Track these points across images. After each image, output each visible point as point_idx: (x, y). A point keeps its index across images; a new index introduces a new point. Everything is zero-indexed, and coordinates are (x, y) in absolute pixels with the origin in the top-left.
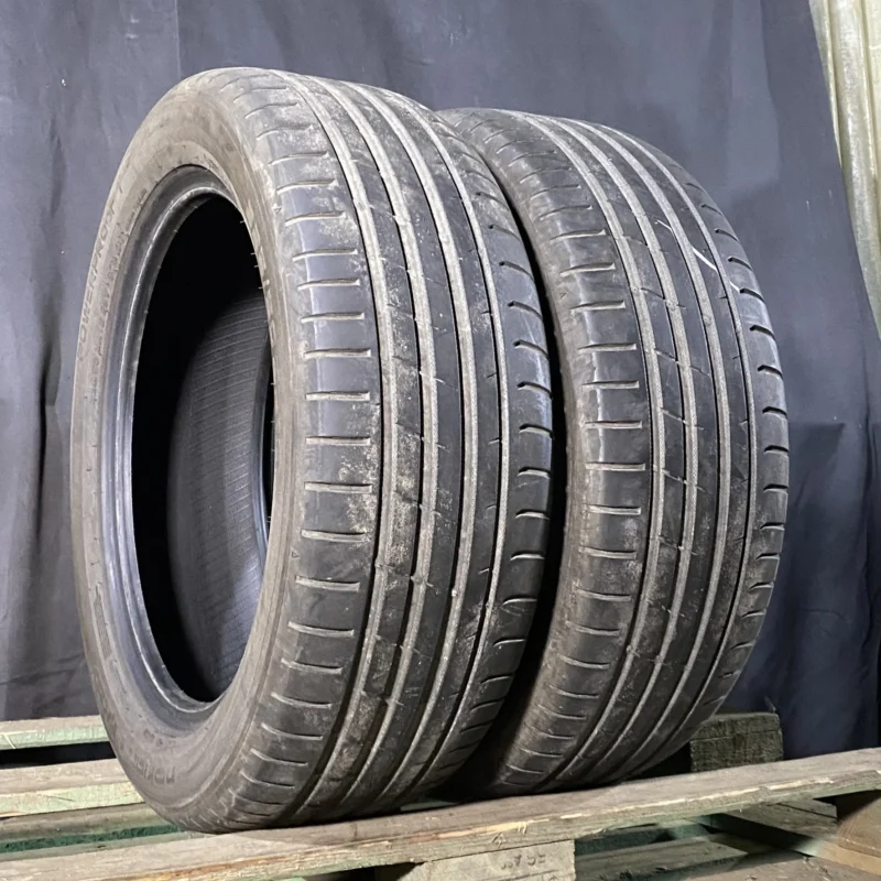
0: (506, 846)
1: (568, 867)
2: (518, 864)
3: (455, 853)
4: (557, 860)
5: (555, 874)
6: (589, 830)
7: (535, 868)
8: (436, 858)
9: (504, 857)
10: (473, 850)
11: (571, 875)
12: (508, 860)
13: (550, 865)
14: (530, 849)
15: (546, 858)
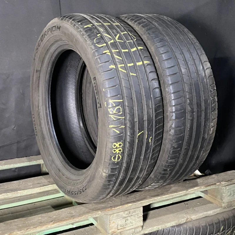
0: (127, 210)
1: (141, 213)
2: (129, 213)
3: (115, 213)
4: (139, 211)
5: (138, 214)
6: (146, 204)
7: (134, 214)
8: (111, 214)
9: (126, 212)
10: (119, 211)
12: (127, 213)
14: (132, 210)
15: (136, 212)
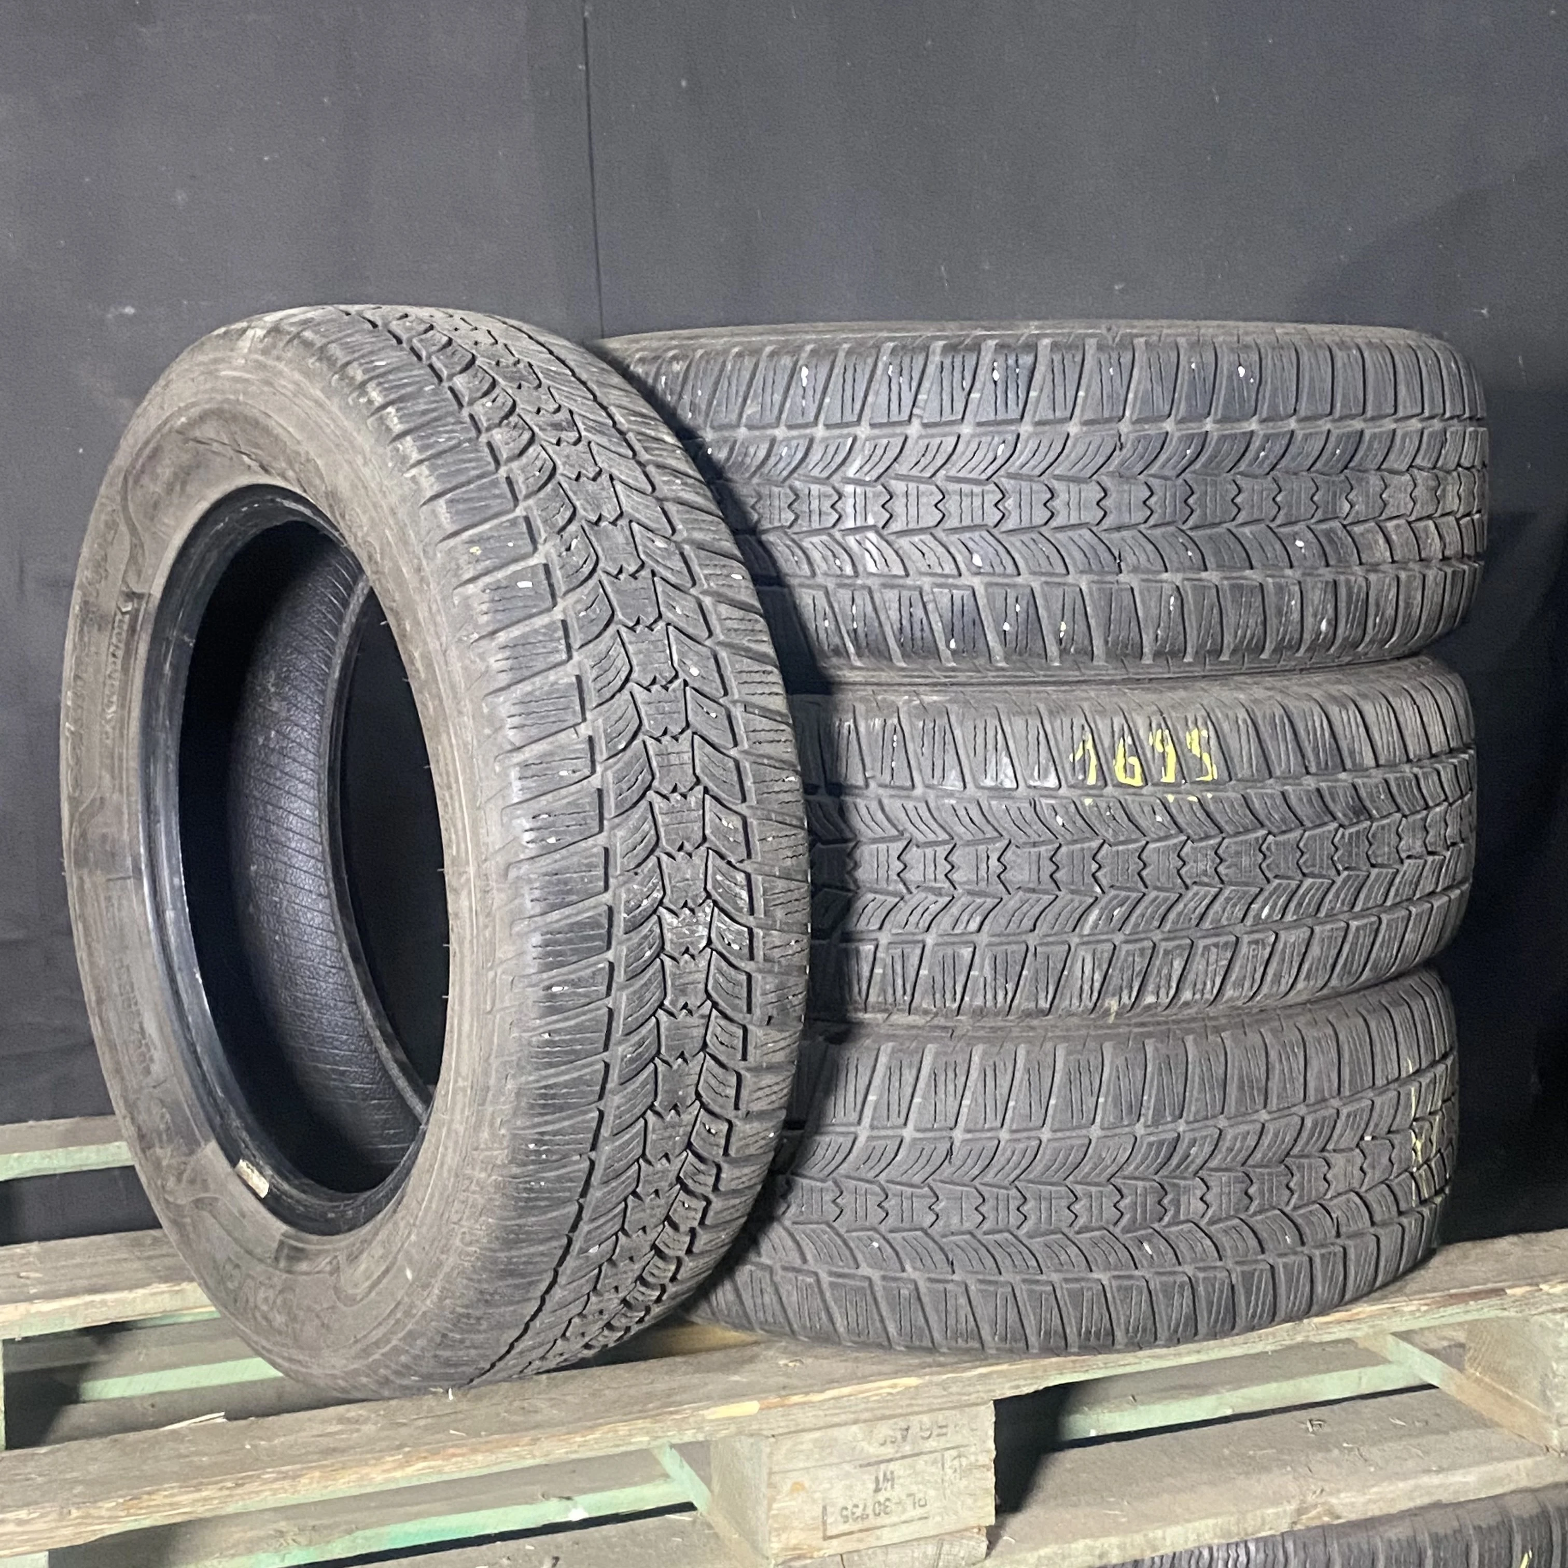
0: (887, 1412)
1: (982, 1440)
2: (904, 1438)
3: (809, 1425)
4: (966, 1433)
5: (962, 1451)
6: (1018, 1387)
7: (932, 1444)
8: (781, 1431)
9: (884, 1430)
10: (836, 1420)
11: (988, 1451)
12: (891, 1433)
13: (954, 1439)
14: (925, 1418)
15: (950, 1430)
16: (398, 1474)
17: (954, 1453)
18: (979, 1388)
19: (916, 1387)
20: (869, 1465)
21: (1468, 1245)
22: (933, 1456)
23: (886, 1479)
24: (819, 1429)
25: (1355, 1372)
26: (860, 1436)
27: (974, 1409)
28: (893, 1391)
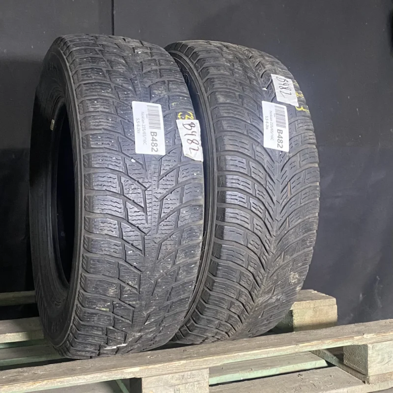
16: (32, 387)
17: (196, 383)
18: (205, 364)
19: (186, 363)
20: (172, 386)
21: (344, 326)
22: (191, 384)
23: (177, 390)
24: (157, 376)
25: (314, 362)
26: (169, 378)
27: (203, 370)
28: (180, 364)
